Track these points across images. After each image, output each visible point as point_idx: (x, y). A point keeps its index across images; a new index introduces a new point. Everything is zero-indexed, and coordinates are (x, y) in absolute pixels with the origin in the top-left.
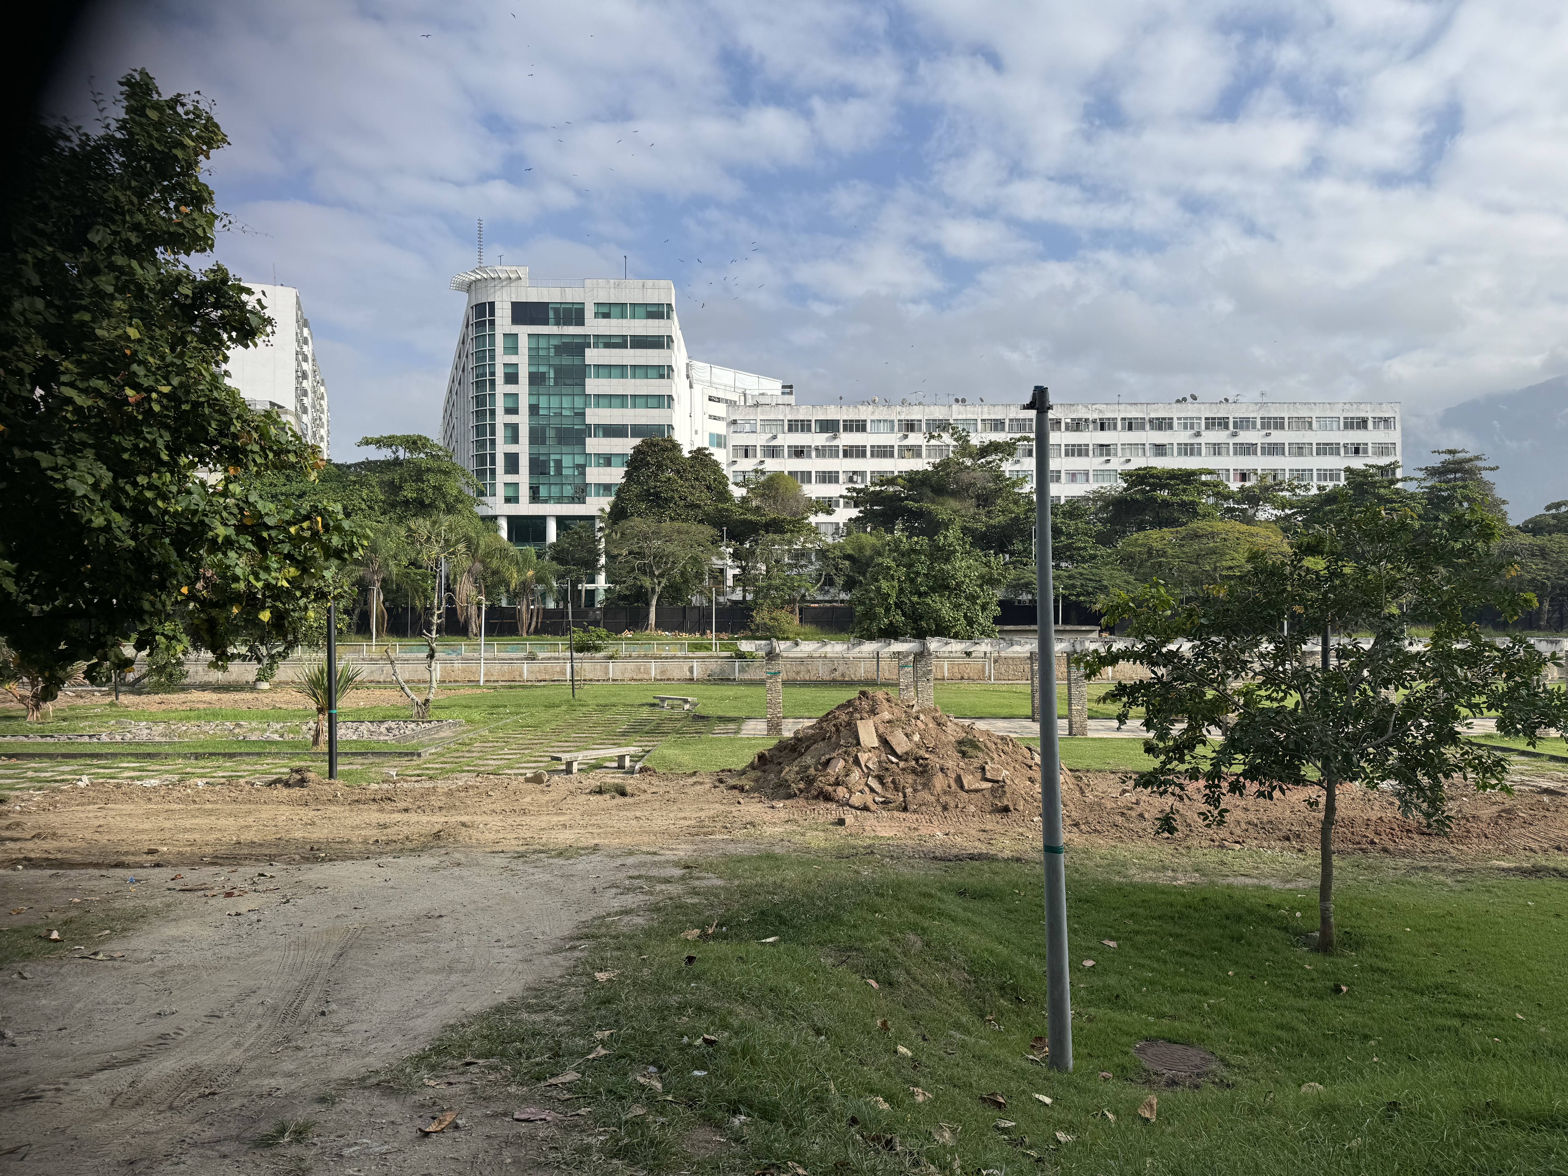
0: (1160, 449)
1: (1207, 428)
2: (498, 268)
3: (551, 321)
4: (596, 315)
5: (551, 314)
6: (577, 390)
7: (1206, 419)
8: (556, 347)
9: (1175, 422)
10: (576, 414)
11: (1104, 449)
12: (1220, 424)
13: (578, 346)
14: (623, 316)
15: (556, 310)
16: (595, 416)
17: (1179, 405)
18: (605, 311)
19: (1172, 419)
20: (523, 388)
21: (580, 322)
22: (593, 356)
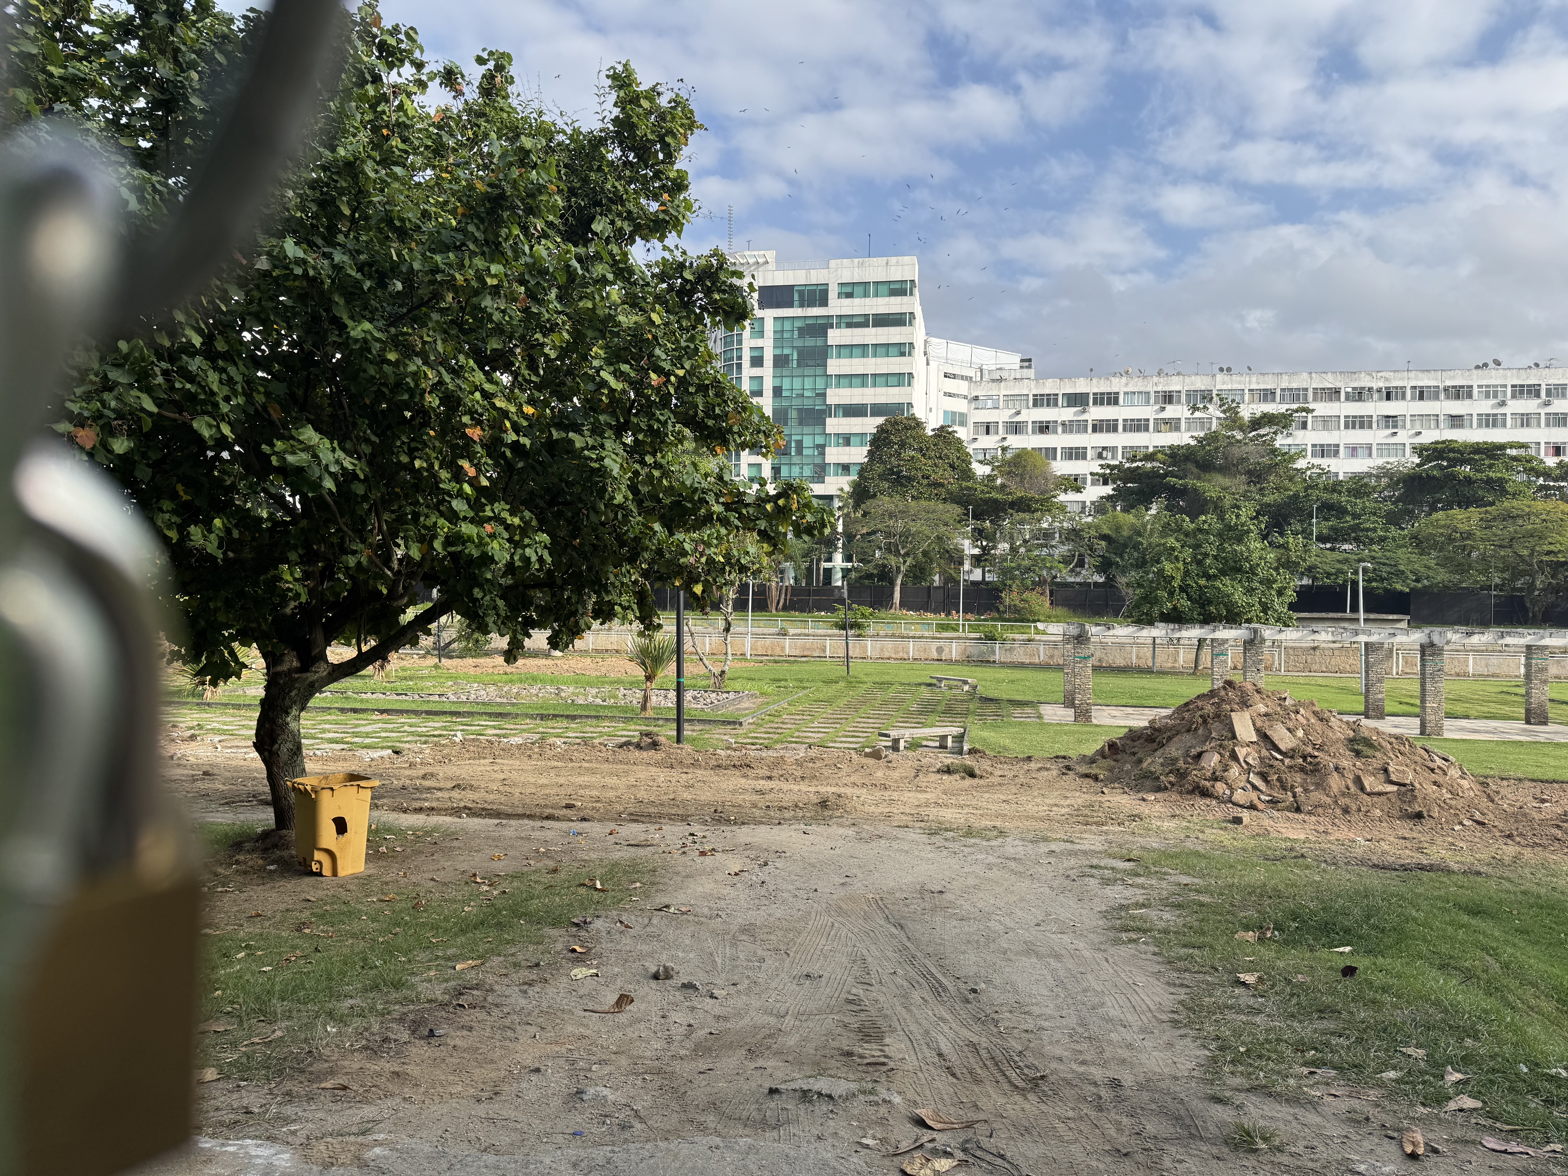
0: (1456, 421)
1: (1514, 396)
2: (747, 253)
3: (796, 303)
4: (840, 295)
5: (796, 297)
6: (819, 371)
7: (1513, 386)
8: (799, 329)
9: (1475, 391)
10: (818, 395)
11: (1390, 421)
12: (1529, 392)
13: (820, 328)
14: (866, 295)
15: (801, 293)
16: (836, 396)
17: (1480, 371)
18: (849, 291)
19: (1471, 387)
20: (767, 371)
21: (824, 303)
22: (836, 337)
